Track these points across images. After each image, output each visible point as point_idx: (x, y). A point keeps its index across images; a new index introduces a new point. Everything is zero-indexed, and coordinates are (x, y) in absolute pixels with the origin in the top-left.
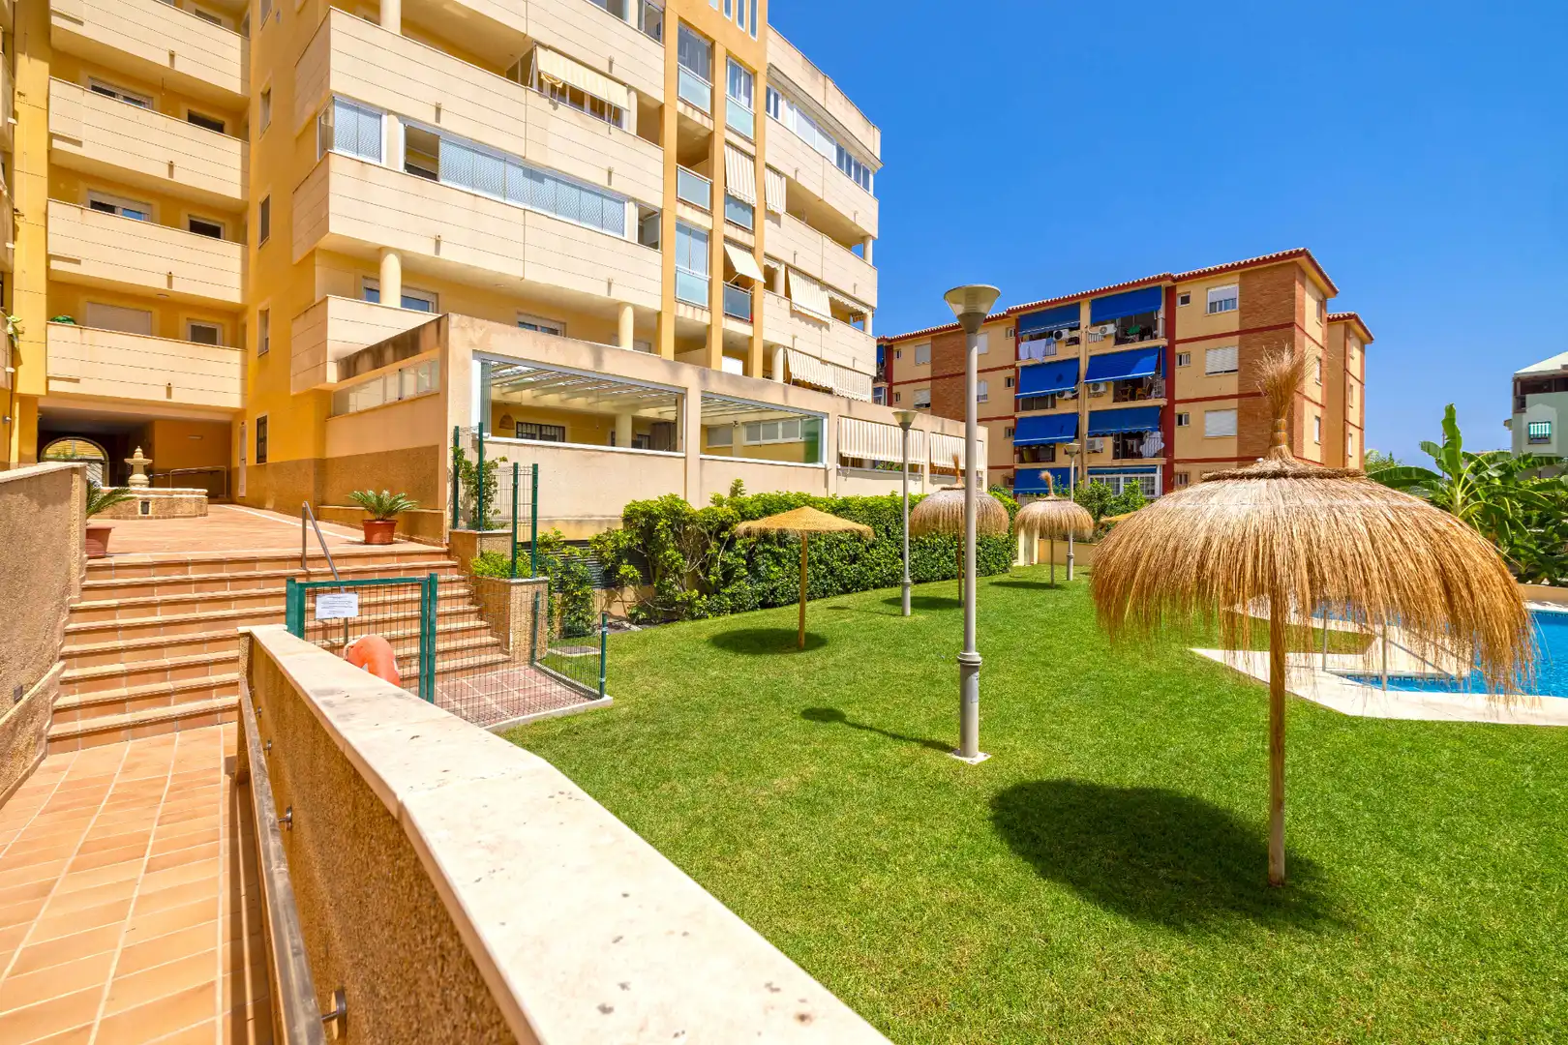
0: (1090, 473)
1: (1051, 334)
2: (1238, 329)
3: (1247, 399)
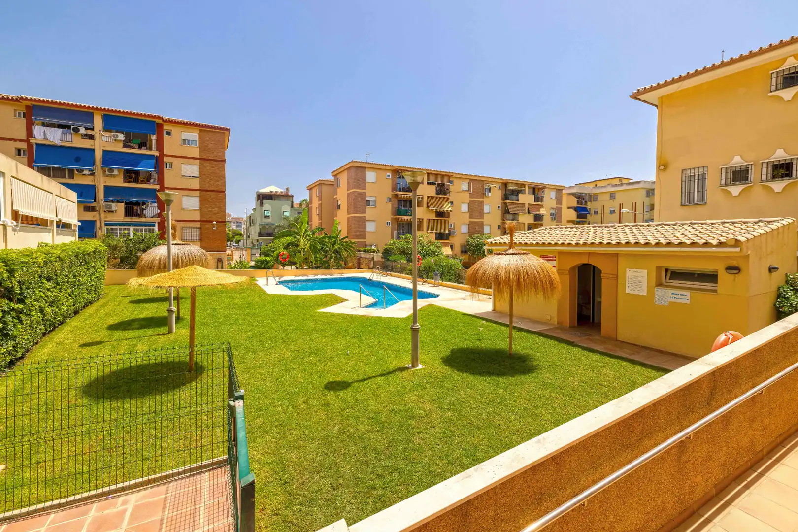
0: (106, 225)
1: (69, 127)
2: (198, 157)
3: (205, 192)
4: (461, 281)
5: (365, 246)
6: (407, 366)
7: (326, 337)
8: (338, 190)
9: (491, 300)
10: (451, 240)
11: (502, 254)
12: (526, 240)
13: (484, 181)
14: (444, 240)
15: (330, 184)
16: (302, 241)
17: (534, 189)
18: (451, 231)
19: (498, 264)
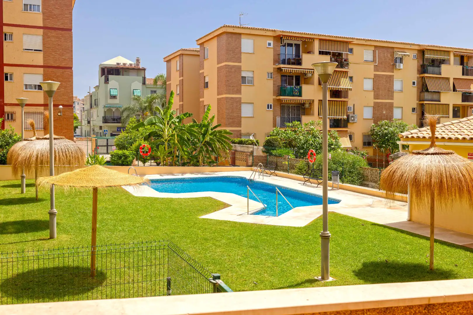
2: (42, 25)
3: (50, 70)
4: (366, 183)
5: (240, 135)
6: (316, 278)
7: (220, 246)
8: (206, 63)
9: (407, 208)
10: (351, 128)
11: (422, 154)
12: (450, 134)
13: (393, 48)
14: (340, 127)
15: (194, 55)
16: (166, 130)
17: (462, 57)
18: (351, 115)
19: (417, 165)
